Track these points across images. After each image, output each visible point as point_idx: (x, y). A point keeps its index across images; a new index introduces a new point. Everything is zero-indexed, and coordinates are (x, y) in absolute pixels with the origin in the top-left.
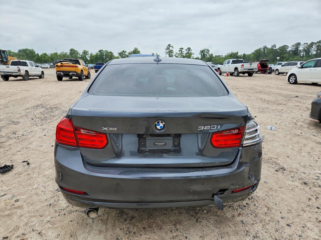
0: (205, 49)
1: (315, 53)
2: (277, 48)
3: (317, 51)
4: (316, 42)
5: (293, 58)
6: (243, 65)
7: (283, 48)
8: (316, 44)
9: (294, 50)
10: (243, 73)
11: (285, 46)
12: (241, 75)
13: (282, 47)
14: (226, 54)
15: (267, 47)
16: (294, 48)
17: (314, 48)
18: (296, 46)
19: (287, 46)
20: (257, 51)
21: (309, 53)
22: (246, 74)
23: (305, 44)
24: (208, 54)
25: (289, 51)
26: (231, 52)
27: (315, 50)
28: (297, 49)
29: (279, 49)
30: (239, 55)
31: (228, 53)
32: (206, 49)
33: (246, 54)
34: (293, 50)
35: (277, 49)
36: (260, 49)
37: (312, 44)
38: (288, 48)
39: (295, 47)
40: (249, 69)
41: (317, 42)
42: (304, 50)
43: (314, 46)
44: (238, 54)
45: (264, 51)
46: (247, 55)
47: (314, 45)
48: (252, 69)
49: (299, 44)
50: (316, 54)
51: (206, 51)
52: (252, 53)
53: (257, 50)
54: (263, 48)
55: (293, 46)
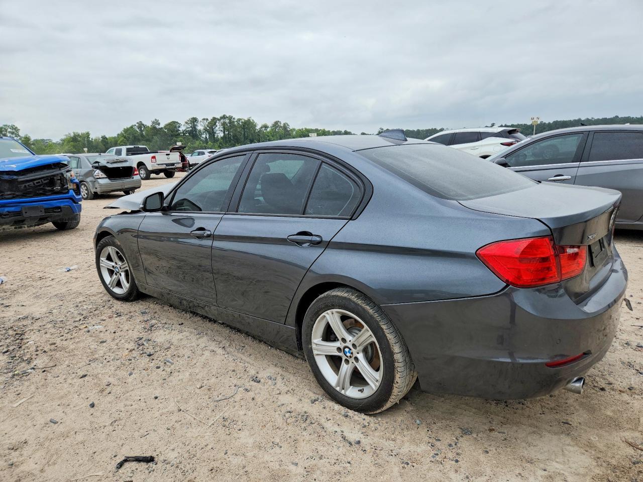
0: (5, 126)
1: (222, 135)
2: (162, 126)
3: (224, 132)
4: (219, 118)
5: (193, 144)
6: (154, 157)
7: (173, 127)
8: (219, 120)
9: (191, 130)
10: (157, 172)
11: (174, 122)
12: (153, 175)
13: (170, 124)
14: (63, 137)
15: (144, 123)
16: (189, 127)
17: (218, 126)
18: (191, 123)
19: (177, 122)
20: (126, 130)
21: (214, 135)
22: (162, 175)
23: (204, 119)
24: (16, 136)
25: (183, 131)
26: (74, 133)
27: (222, 131)
28: (194, 127)
29: (165, 127)
30: (92, 139)
31: (66, 135)
32: (8, 124)
33: (107, 137)
34: (189, 129)
35: (162, 128)
36: (132, 127)
37: (214, 120)
38: (179, 127)
39: (191, 125)
40: (167, 165)
41: (221, 118)
42: (206, 130)
43: (217, 124)
44: (91, 136)
45: (141, 131)
46: (110, 138)
47: (218, 122)
48: (173, 164)
49: (194, 120)
50: (224, 136)
51: (9, 130)
52: (118, 135)
53: (127, 128)
54: (137, 125)
55: (186, 123)
